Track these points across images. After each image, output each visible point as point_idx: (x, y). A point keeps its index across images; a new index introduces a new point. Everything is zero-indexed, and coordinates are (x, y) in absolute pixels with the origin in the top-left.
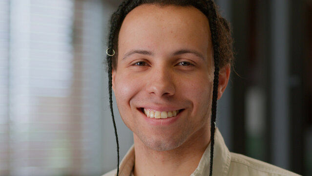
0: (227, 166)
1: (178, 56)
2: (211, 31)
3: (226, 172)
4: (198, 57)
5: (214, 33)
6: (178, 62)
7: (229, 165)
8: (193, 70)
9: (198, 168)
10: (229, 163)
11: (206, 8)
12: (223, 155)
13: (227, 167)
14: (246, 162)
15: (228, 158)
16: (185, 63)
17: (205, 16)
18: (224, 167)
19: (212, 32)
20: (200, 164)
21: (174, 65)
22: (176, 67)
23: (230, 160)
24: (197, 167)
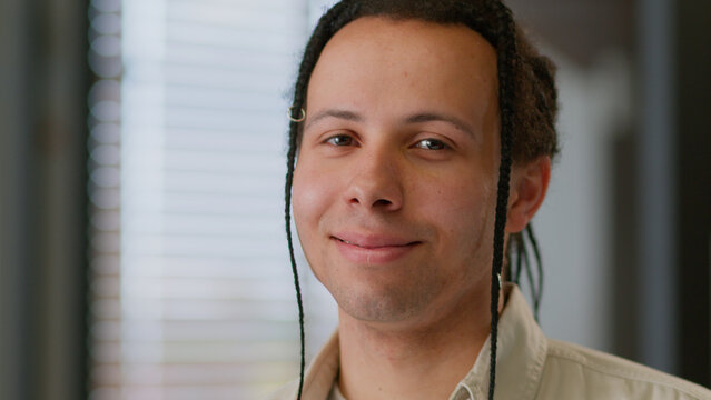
0: (538, 365)
1: (416, 126)
2: (500, 78)
3: (535, 378)
4: (460, 131)
5: (504, 83)
6: (416, 139)
7: (542, 364)
8: (448, 160)
9: (475, 369)
10: (543, 359)
11: (495, 32)
12: (529, 342)
13: (538, 368)
14: (579, 357)
15: (541, 348)
16: (435, 144)
17: (490, 47)
18: (530, 367)
19: (500, 82)
20: (478, 360)
21: (408, 145)
22: (411, 150)
23: (544, 354)
24: (471, 367)
